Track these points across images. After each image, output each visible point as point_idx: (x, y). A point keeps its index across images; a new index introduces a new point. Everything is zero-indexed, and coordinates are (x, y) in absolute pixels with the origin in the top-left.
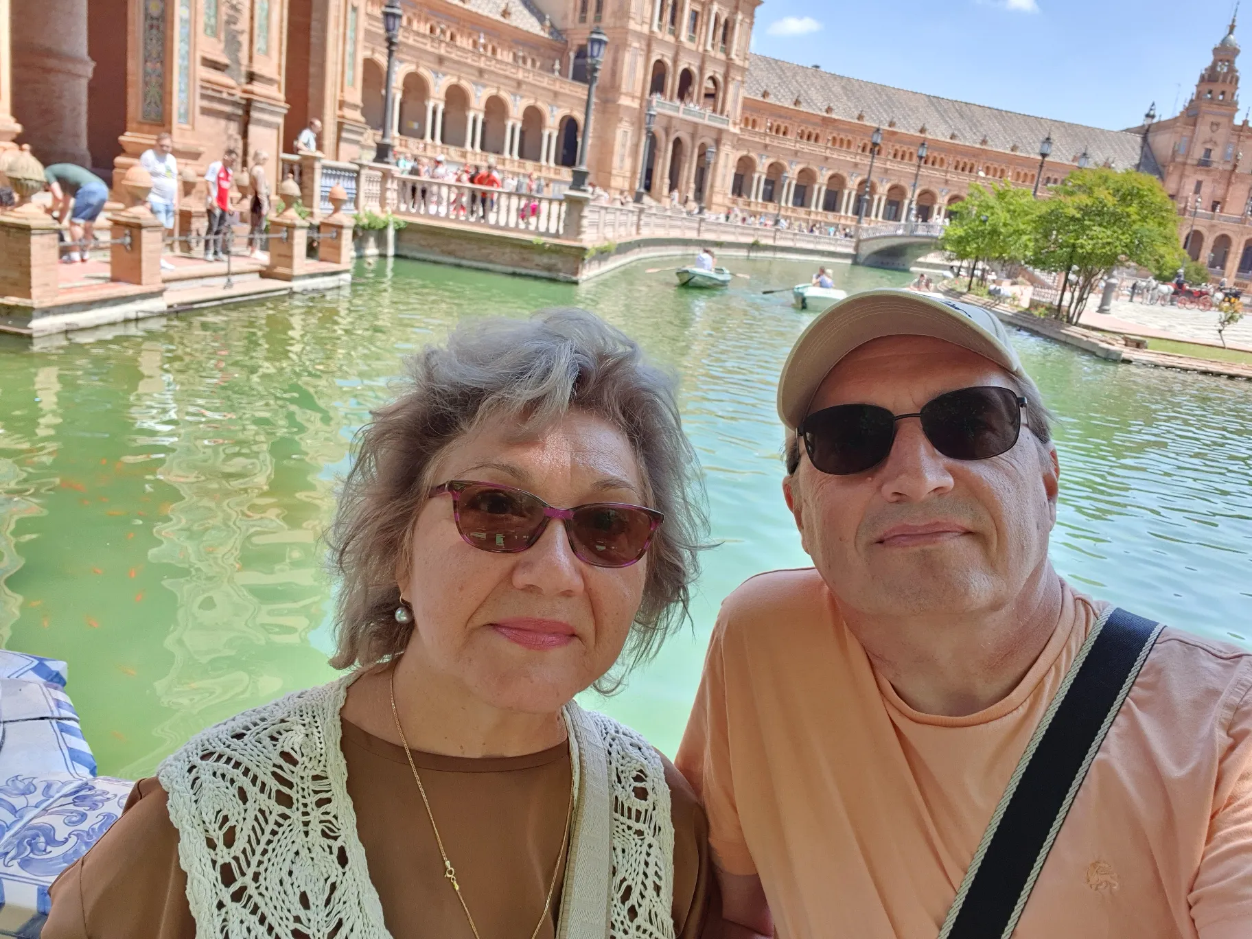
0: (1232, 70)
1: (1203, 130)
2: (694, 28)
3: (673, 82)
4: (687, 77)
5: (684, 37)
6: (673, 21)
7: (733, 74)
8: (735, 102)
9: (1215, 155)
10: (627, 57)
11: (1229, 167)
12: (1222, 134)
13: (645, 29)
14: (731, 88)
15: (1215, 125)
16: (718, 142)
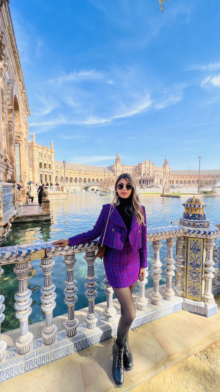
0: (119, 158)
2: (45, 157)
3: (43, 165)
4: (45, 165)
5: (44, 158)
6: (41, 156)
7: (53, 163)
8: (54, 168)
9: (120, 169)
10: (35, 162)
11: (121, 171)
12: (120, 166)
13: (37, 158)
14: (53, 165)
15: (119, 165)
16: (52, 174)
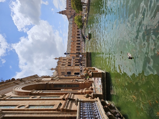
0: (62, 12)
1: (68, 13)
2: (64, 63)
3: (69, 64)
9: (70, 11)
10: (68, 69)
13: (65, 67)
